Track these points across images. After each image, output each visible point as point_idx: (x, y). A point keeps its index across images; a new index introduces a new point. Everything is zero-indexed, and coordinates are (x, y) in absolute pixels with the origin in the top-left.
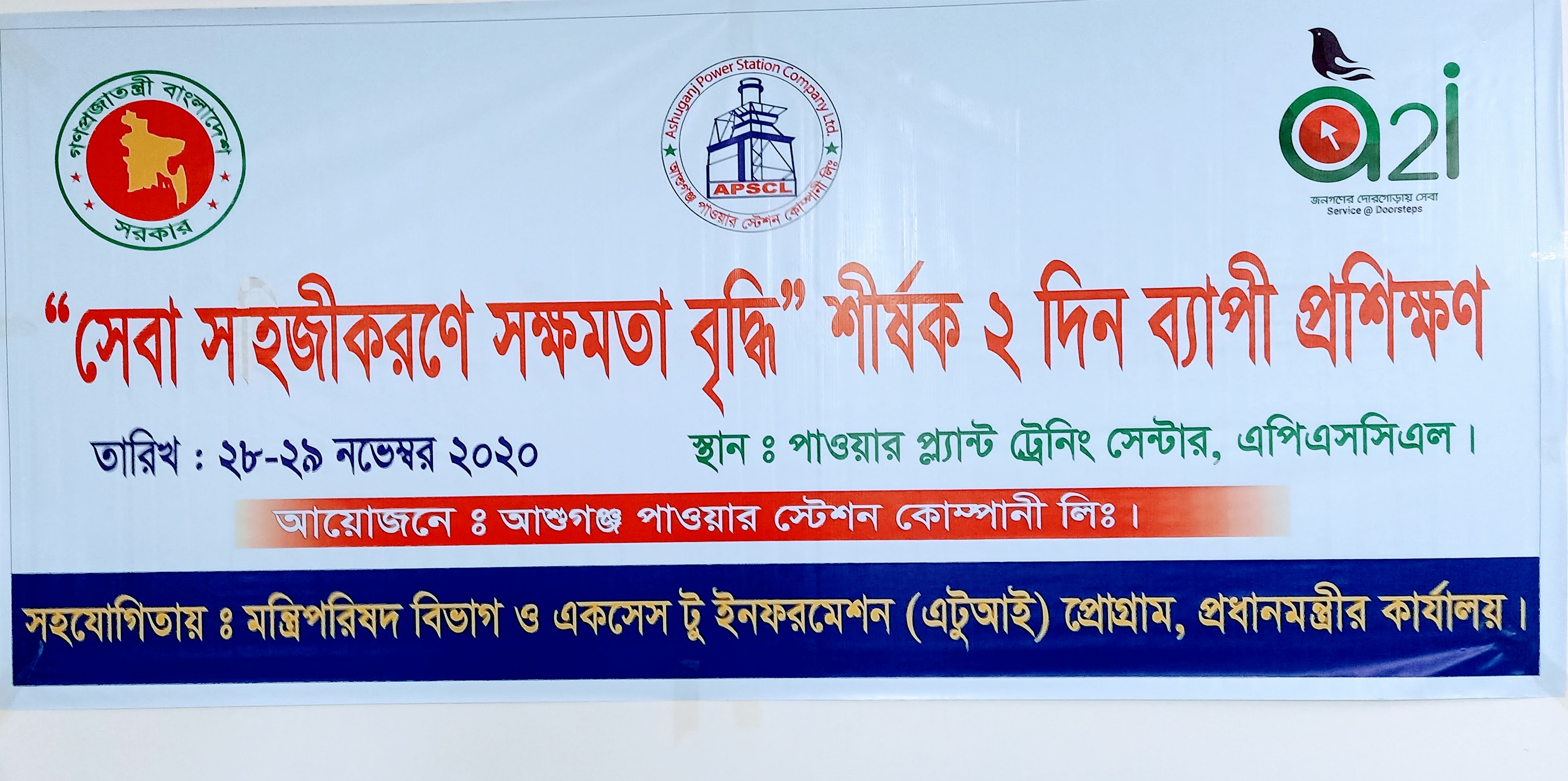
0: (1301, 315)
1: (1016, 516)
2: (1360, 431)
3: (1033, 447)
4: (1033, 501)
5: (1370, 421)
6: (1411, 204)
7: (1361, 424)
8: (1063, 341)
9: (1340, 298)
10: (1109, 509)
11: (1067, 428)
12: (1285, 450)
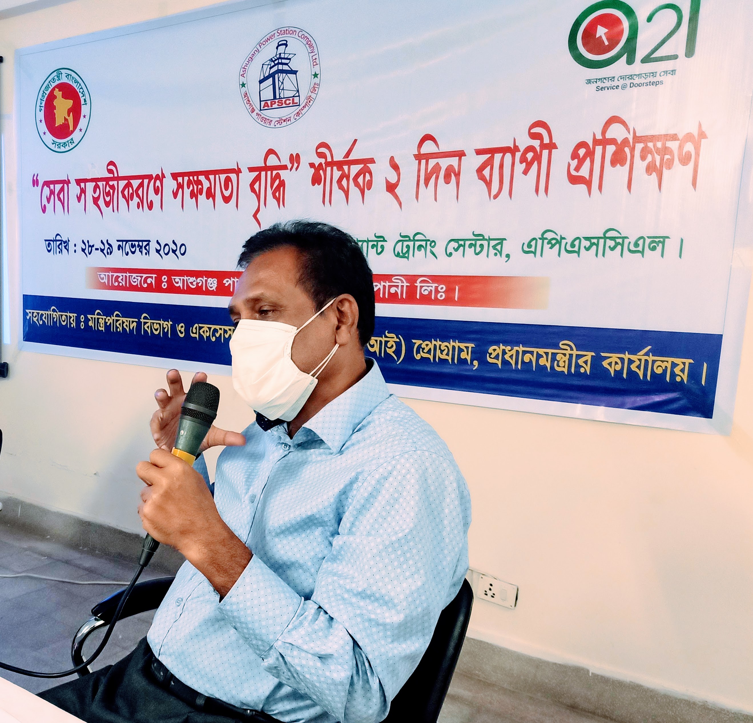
0: (571, 162)
1: (393, 290)
2: (602, 241)
3: (405, 250)
4: (402, 282)
5: (609, 234)
6: (655, 80)
7: (603, 236)
8: (426, 184)
9: (599, 150)
10: (442, 288)
11: (424, 238)
12: (550, 253)
